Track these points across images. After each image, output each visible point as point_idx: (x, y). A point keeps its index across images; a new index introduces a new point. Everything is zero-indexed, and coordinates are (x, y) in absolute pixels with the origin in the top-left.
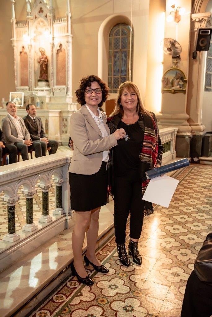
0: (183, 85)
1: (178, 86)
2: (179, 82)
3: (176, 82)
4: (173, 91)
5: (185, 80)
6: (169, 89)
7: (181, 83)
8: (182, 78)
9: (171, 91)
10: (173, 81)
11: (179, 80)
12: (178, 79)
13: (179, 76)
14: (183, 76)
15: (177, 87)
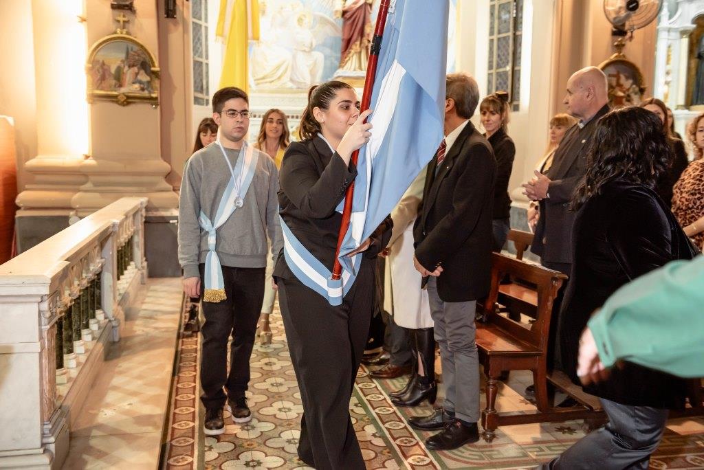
0: (149, 82)
1: (137, 86)
2: (137, 74)
3: (129, 74)
4: (122, 99)
5: (153, 69)
6: (109, 93)
7: (144, 77)
8: (145, 65)
9: (116, 97)
10: (119, 69)
11: (136, 69)
12: (133, 66)
13: (137, 58)
14: (147, 59)
15: (131, 88)
